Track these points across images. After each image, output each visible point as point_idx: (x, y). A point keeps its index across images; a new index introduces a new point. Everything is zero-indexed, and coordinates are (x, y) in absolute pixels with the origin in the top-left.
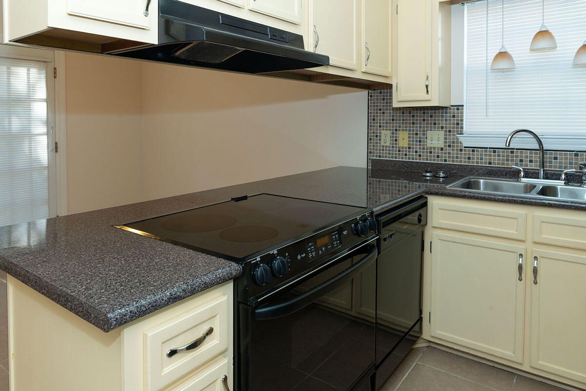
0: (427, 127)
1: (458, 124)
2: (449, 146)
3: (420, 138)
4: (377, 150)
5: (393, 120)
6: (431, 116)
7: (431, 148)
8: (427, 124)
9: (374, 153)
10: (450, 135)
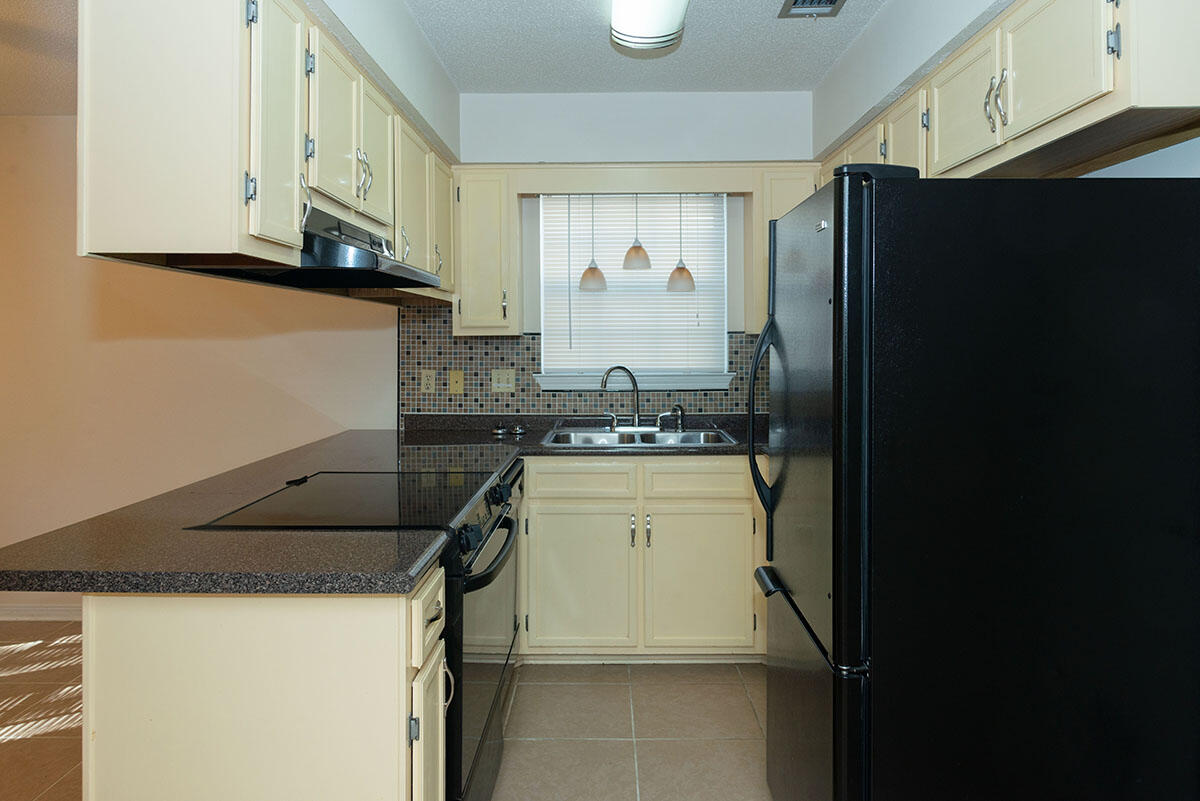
0: (492, 364)
1: (533, 359)
2: (523, 390)
3: (482, 379)
4: (413, 400)
5: (440, 353)
6: (497, 348)
7: (497, 394)
8: (492, 359)
9: (409, 405)
10: (523, 375)
